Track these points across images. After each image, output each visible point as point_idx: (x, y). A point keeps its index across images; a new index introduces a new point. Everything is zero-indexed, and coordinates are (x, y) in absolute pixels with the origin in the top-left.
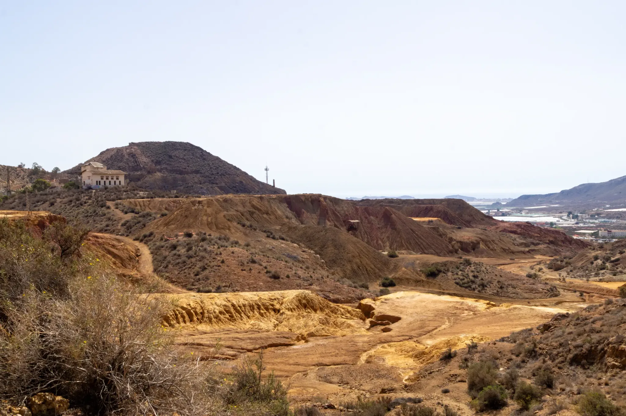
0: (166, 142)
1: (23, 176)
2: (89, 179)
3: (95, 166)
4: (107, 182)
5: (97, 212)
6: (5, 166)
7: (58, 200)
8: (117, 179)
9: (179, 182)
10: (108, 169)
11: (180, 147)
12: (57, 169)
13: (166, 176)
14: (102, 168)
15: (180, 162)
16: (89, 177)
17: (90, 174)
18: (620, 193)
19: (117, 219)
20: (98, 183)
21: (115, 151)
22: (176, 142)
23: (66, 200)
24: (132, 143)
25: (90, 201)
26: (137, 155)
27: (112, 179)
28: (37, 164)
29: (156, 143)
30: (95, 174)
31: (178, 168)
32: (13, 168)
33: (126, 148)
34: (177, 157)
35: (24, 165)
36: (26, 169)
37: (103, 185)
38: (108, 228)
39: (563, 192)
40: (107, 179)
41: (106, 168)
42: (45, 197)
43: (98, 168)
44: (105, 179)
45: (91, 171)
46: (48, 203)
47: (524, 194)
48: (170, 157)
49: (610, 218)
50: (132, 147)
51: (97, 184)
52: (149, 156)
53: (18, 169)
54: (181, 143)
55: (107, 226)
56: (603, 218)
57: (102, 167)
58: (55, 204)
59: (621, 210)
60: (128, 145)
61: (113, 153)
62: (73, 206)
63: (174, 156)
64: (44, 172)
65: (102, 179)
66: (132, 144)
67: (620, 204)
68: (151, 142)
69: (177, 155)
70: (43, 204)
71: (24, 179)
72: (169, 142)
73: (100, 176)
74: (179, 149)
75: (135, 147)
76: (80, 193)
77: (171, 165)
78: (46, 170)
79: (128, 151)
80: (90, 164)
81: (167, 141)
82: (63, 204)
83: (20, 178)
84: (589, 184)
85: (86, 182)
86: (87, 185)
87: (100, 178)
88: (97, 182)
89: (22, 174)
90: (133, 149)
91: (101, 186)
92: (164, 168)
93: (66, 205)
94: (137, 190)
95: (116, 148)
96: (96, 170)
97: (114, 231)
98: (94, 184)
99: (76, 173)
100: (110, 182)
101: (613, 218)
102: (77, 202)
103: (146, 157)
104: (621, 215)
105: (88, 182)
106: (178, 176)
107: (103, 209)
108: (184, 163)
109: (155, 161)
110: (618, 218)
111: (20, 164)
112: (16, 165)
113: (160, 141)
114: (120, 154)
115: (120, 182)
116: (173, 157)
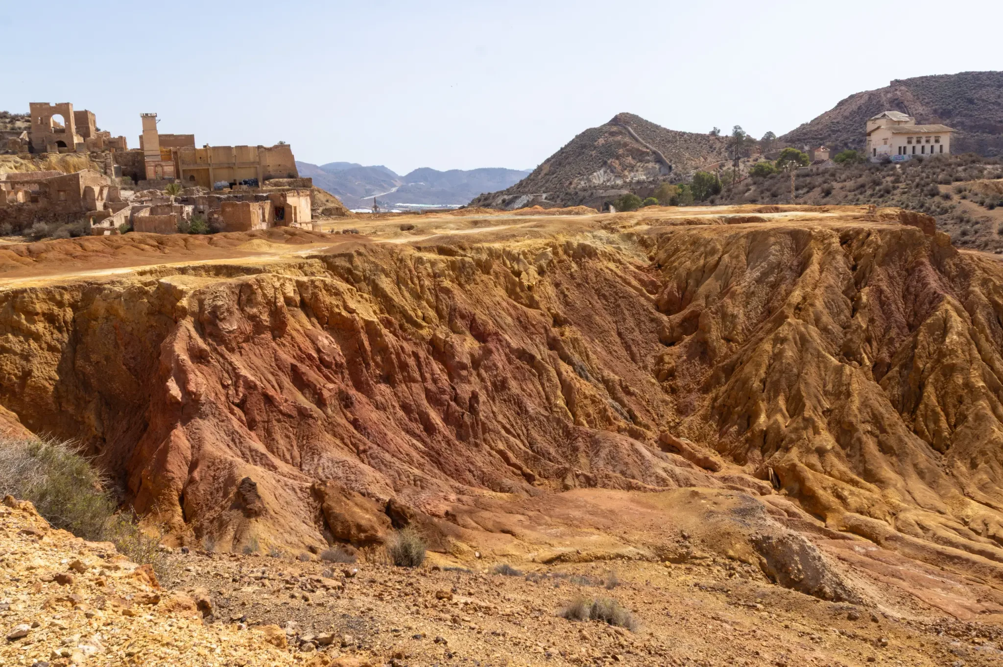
0: (961, 74)
1: (720, 149)
2: (885, 143)
3: (895, 119)
4: (919, 148)
5: (927, 205)
6: (692, 134)
7: (837, 185)
8: (937, 141)
9: (991, 148)
10: (918, 123)
11: (988, 82)
12: (770, 134)
13: (964, 138)
14: (906, 122)
15: (990, 110)
16: (885, 141)
17: (888, 134)
19: (980, 220)
20: (902, 150)
21: (866, 97)
22: (980, 73)
23: (850, 184)
24: (897, 81)
25: (902, 185)
26: (906, 103)
27: (927, 141)
28: (740, 128)
29: (941, 77)
30: (898, 133)
31: (987, 122)
32: (703, 137)
33: (886, 90)
34: (983, 100)
35: (719, 131)
36: (723, 138)
37: (911, 153)
38: (966, 238)
40: (919, 142)
41: (913, 121)
42: (808, 180)
43: (899, 122)
44: (914, 141)
45: (889, 129)
46: (818, 190)
48: (971, 101)
50: (897, 87)
51: (900, 153)
52: (928, 103)
53: (712, 138)
54: (991, 73)
55: (964, 233)
57: (907, 119)
58: (834, 192)
60: (889, 84)
61: (862, 101)
62: (872, 195)
63: (978, 100)
64: (751, 141)
65: (909, 142)
66: (896, 83)
68: (932, 77)
69: (984, 98)
70: (808, 192)
71: (720, 154)
72: (967, 73)
73: (907, 136)
74: (988, 85)
75: (903, 88)
76: (873, 170)
77: (971, 116)
78: (753, 136)
79: (889, 95)
80: (885, 115)
81: (963, 71)
82: (850, 191)
83: (715, 153)
85: (878, 150)
86: (880, 155)
87: (906, 141)
88: (900, 148)
89: (718, 145)
90: (898, 93)
91: (906, 157)
92: (958, 122)
93: (856, 192)
94: (979, 161)
95: (867, 92)
96: (896, 126)
97: (986, 245)
98: (895, 152)
99: (799, 140)
100: (923, 147)
102: (877, 188)
103: (922, 105)
105: (882, 149)
106: (989, 137)
107: (937, 199)
108: (997, 111)
109: (940, 111)
111: (712, 130)
112: (706, 131)
113: (949, 73)
114: (874, 102)
115: (941, 146)
116: (976, 101)
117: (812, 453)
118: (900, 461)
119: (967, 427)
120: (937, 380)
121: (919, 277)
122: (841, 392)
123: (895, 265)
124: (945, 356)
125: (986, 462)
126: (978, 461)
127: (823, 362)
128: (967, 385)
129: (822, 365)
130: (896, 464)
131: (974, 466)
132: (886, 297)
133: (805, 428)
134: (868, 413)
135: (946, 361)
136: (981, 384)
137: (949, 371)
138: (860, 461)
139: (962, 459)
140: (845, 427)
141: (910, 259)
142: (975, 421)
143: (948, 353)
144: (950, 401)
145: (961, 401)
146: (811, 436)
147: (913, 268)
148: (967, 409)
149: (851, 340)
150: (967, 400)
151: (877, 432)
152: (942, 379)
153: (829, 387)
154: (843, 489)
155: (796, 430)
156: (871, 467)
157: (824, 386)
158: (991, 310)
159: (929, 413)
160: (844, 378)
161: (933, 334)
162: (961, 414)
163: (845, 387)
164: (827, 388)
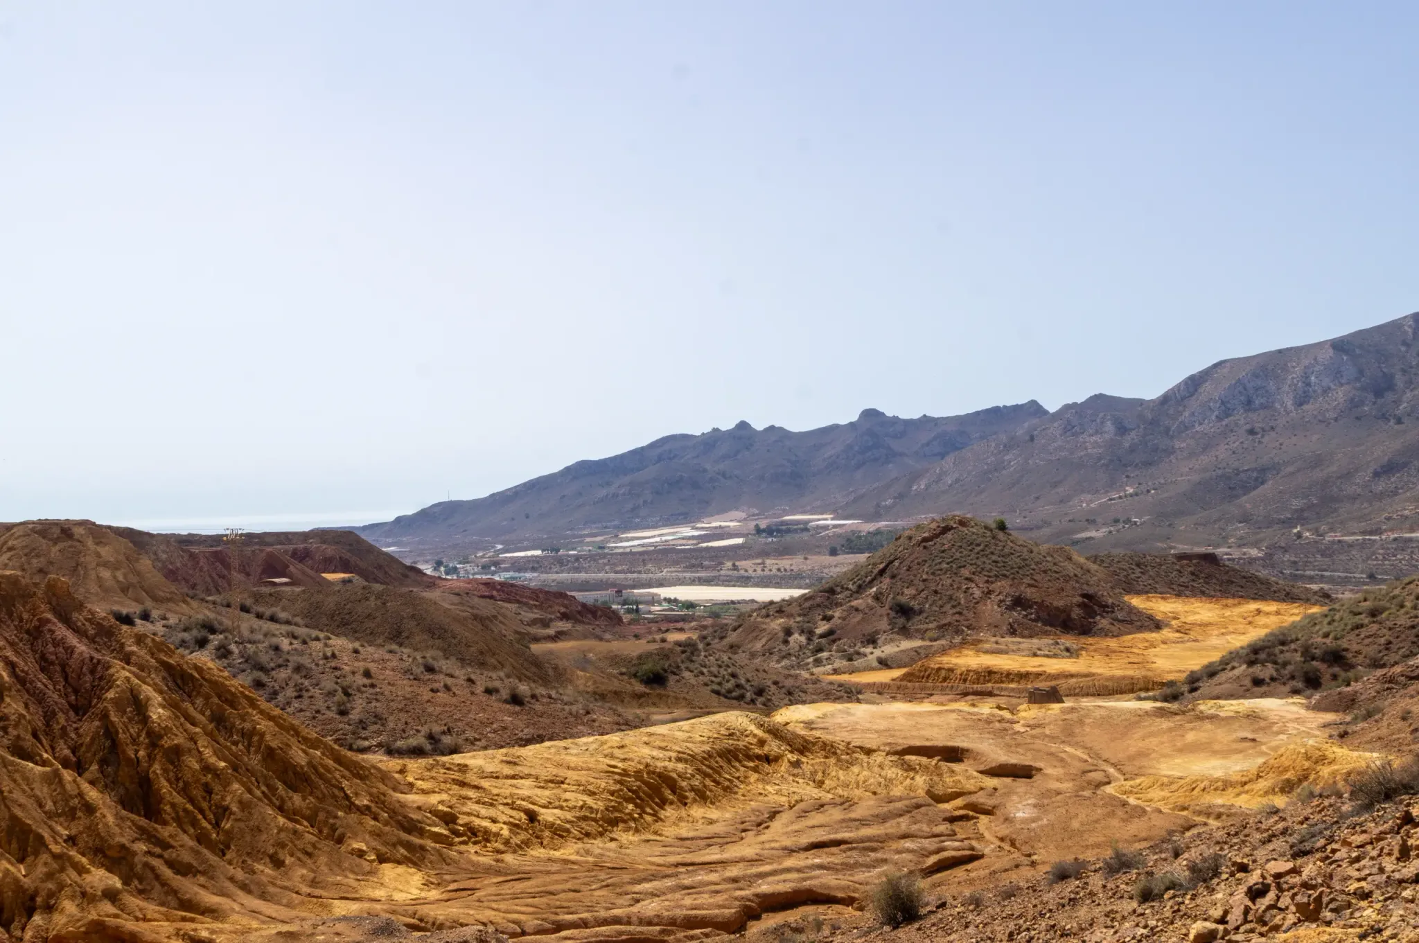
18: (513, 519)
39: (399, 520)
47: (316, 526)
49: (519, 570)
56: (506, 570)
59: (530, 553)
67: (521, 541)
84: (451, 502)
101: (525, 570)
104: (538, 562)
110: (534, 569)
117: (100, 900)
118: (212, 878)
119: (237, 820)
120: (165, 770)
121: (54, 640)
122: (73, 810)
123: (8, 626)
124: (161, 737)
125: (292, 855)
126: (281, 856)
127: (17, 771)
128: (207, 768)
129: (17, 776)
130: (207, 884)
131: (278, 863)
132: (23, 671)
133: (62, 870)
134: (130, 828)
135: (166, 742)
136: (223, 764)
137: (175, 755)
138: (167, 893)
139: (258, 860)
140: (112, 853)
141: (25, 616)
142: (243, 811)
143: (163, 732)
144: (197, 793)
145: (208, 791)
146: (78, 879)
147: (37, 628)
148: (223, 798)
149: (18, 737)
150: (217, 788)
151: (158, 850)
152: (171, 767)
153: (49, 806)
154: (195, 930)
155: (50, 876)
156: (188, 896)
157: (41, 806)
158: (164, 674)
159: (181, 813)
160: (68, 787)
161: (124, 712)
162: (217, 807)
163: (76, 801)
164: (47, 808)
